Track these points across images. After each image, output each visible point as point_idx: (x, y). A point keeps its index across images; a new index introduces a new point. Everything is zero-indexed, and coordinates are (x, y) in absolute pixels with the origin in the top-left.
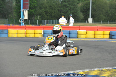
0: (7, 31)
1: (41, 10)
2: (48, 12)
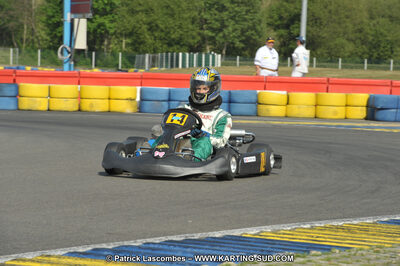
0: (13, 88)
2: (157, 26)
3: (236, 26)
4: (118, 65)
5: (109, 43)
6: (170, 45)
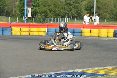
0: (10, 29)
1: (44, 8)
3: (75, 10)
4: (40, 22)
5: (38, 15)
6: (55, 15)
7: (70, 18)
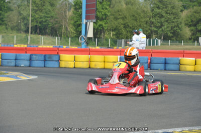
0: (57, 57)
1: (116, 22)
2: (128, 25)
3: (169, 25)
4: (108, 45)
5: (104, 34)
7: (160, 38)
